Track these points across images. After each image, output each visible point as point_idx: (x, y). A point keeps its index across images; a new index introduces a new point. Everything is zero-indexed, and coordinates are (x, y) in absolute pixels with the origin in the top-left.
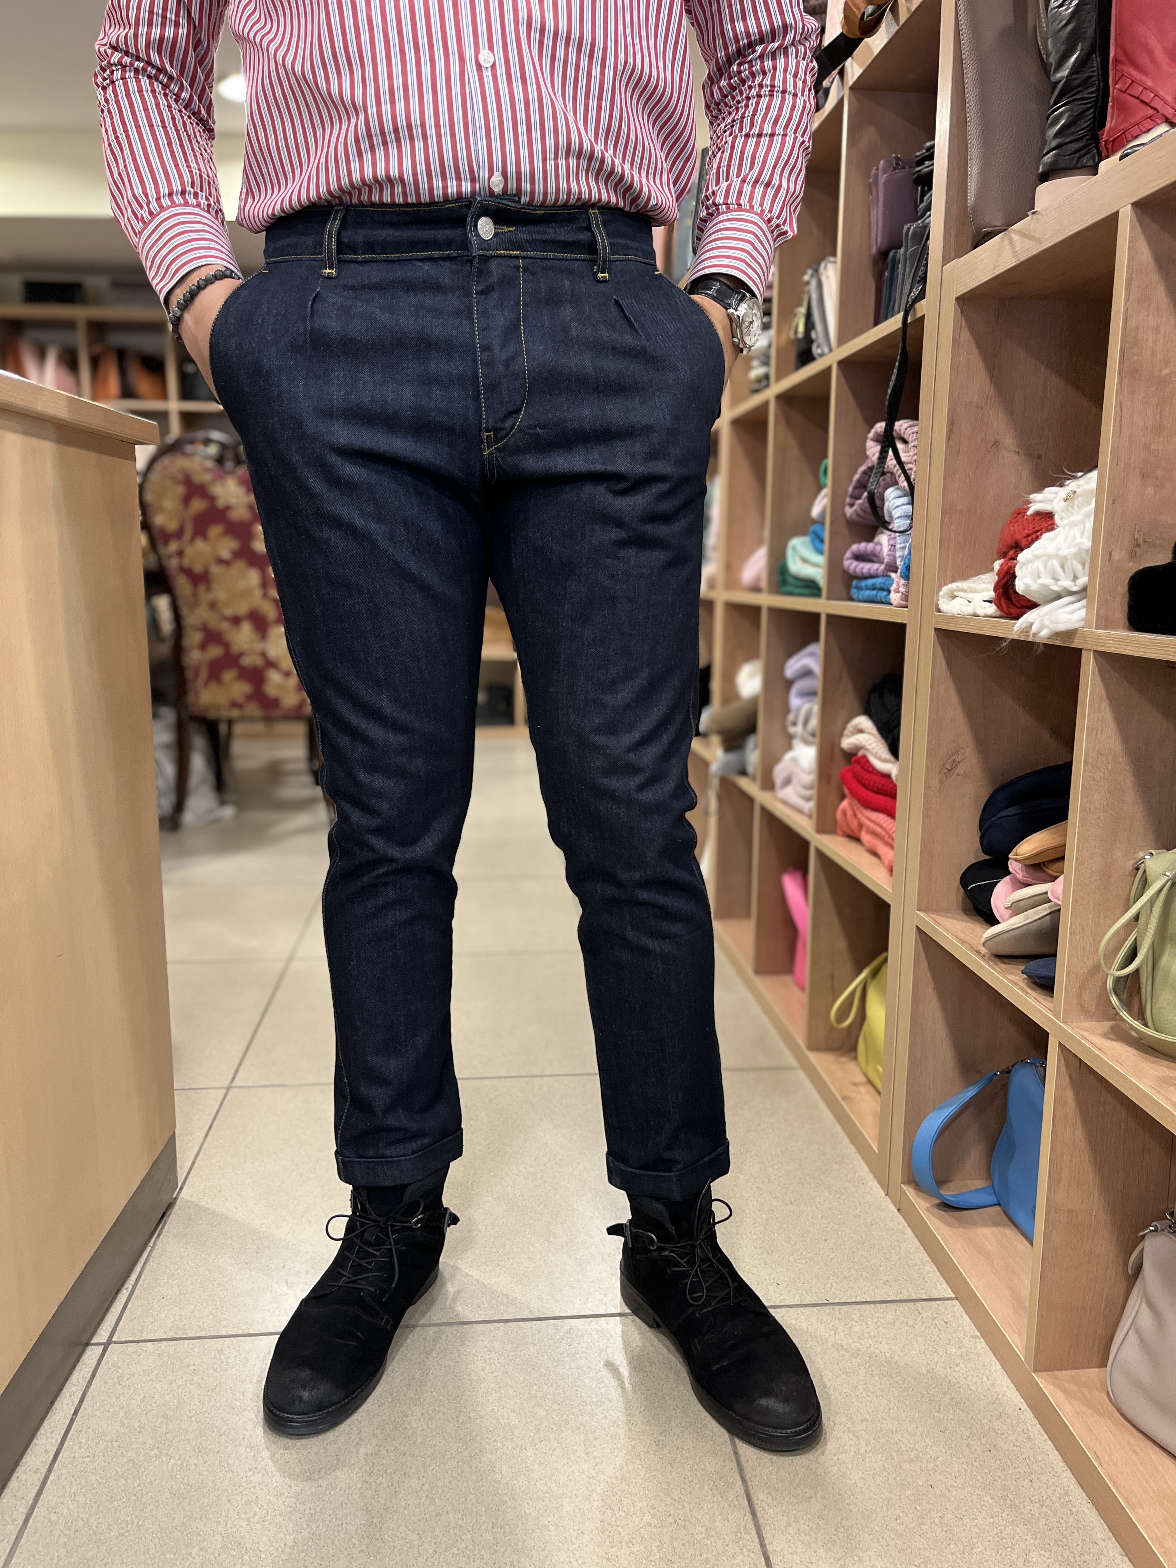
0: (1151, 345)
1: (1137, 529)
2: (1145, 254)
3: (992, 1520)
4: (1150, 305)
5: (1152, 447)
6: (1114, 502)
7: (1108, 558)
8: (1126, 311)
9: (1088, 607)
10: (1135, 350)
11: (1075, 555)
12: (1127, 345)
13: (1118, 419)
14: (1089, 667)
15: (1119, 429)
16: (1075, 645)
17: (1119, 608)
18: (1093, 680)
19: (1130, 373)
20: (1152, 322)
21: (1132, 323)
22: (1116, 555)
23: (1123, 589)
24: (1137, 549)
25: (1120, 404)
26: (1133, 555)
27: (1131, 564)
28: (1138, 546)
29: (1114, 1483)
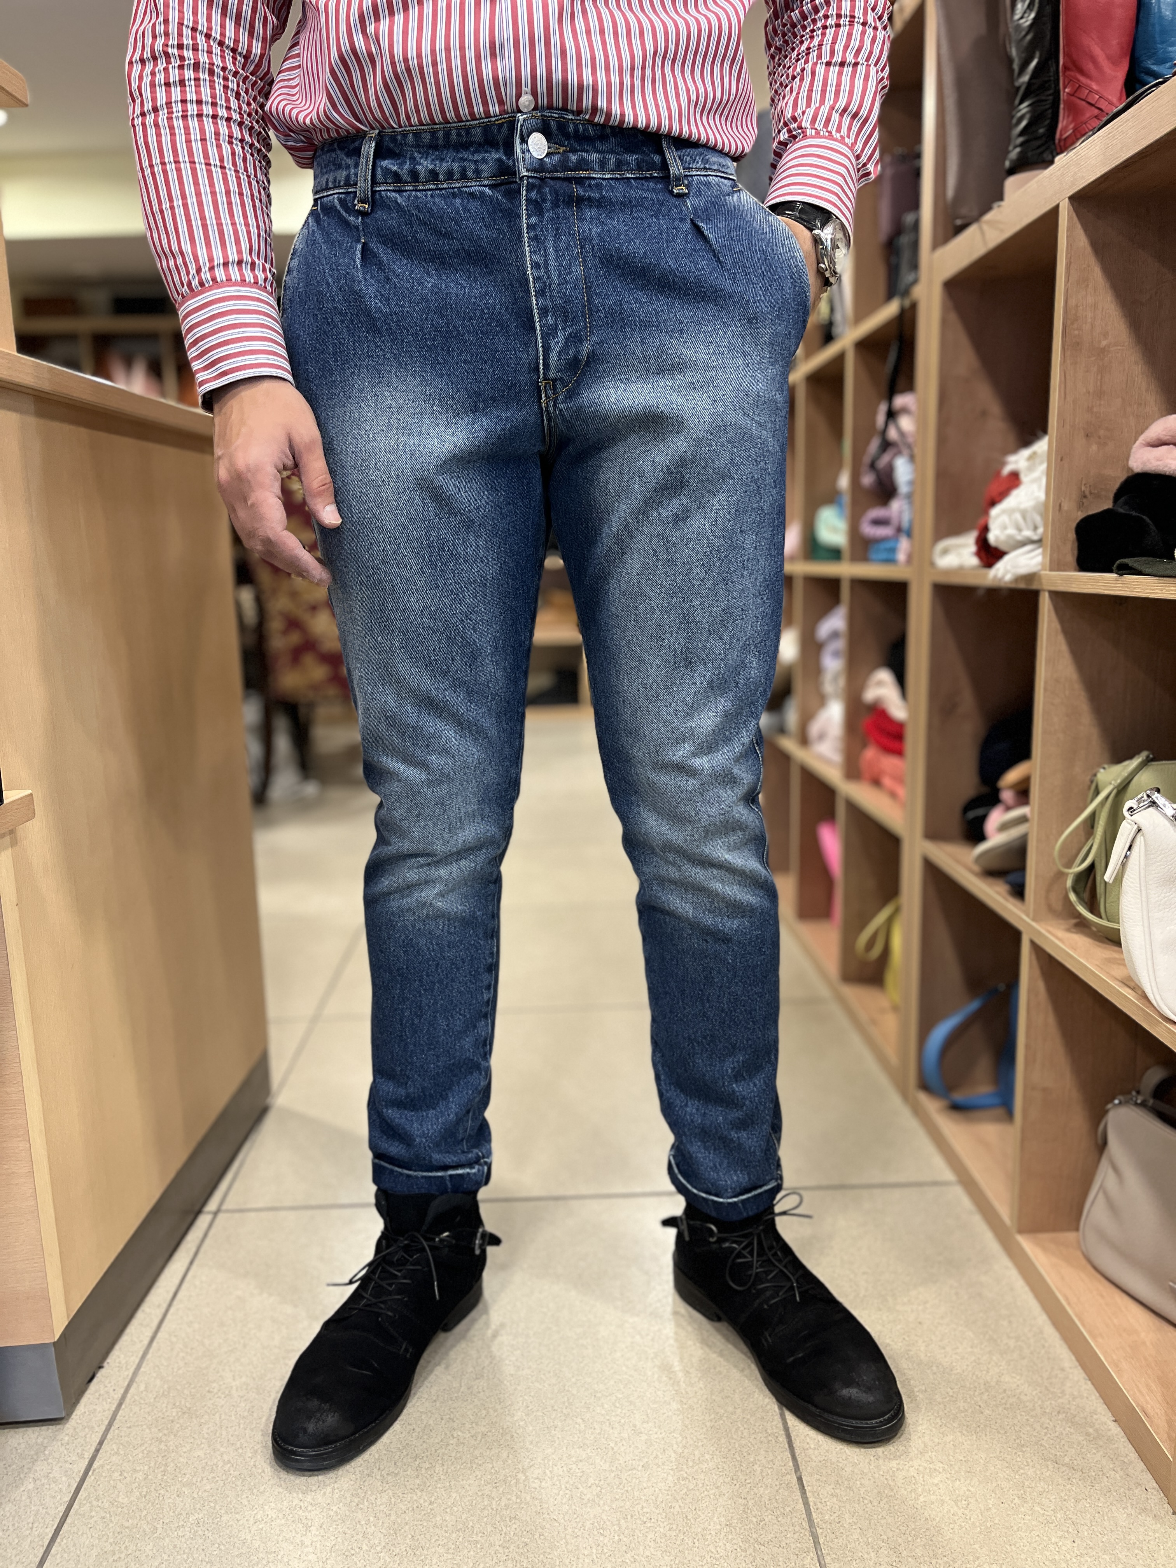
0: (1089, 320)
1: (1084, 482)
2: (1082, 240)
3: (970, 1350)
4: (1087, 286)
5: (1095, 410)
6: (1062, 460)
7: (1058, 508)
8: (1067, 291)
9: (1044, 554)
10: (1075, 326)
11: (1035, 508)
12: (1069, 322)
13: (1063, 386)
14: (1045, 605)
15: (1064, 396)
16: (1034, 587)
17: (1070, 551)
18: (1049, 617)
19: (1073, 346)
20: (1090, 300)
21: (1072, 302)
22: (1065, 507)
23: (1072, 536)
24: (1084, 500)
25: (1064, 374)
26: (1080, 506)
27: (1079, 513)
28: (1085, 497)
29: (1080, 1319)
